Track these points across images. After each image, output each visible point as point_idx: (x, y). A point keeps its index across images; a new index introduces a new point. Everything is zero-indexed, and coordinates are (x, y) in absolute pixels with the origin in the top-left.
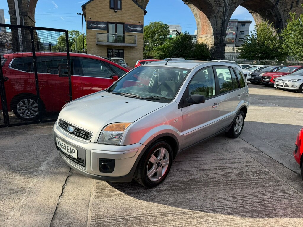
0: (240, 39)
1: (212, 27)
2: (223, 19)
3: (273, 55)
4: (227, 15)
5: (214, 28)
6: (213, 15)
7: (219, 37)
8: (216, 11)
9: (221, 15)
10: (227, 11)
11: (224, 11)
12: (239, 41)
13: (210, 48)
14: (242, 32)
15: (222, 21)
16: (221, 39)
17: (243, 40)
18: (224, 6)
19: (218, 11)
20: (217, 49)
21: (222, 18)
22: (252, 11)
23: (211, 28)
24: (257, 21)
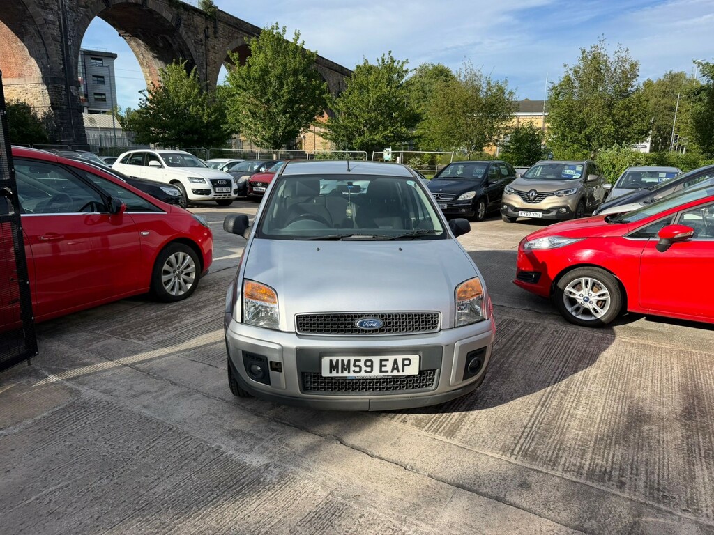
0: (95, 94)
1: (33, 59)
2: (62, 42)
3: (211, 136)
4: (71, 34)
5: (43, 64)
6: (31, 29)
7: (62, 88)
8: (39, 21)
9: (54, 31)
10: (70, 25)
11: (60, 23)
12: (96, 99)
13: (40, 116)
14: (99, 79)
15: (62, 47)
16: (67, 93)
17: (104, 97)
18: (59, 9)
19: (45, 19)
20: (62, 119)
21: (59, 39)
22: (126, 32)
23: (33, 62)
24: (141, 56)
